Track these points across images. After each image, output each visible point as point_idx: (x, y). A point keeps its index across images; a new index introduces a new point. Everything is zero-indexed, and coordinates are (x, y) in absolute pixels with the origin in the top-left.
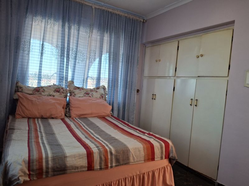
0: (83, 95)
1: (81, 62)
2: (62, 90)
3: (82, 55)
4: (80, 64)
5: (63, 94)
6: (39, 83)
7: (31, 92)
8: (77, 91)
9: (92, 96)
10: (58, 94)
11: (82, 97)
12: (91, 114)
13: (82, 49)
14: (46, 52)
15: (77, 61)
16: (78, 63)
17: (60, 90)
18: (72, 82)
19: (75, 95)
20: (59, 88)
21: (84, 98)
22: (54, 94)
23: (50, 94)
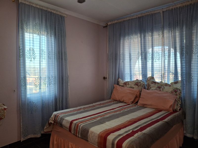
0: (155, 89)
1: (158, 61)
2: (139, 84)
3: (158, 54)
4: (157, 62)
5: (140, 87)
6: (131, 79)
7: (122, 85)
8: (152, 85)
9: (163, 90)
10: (137, 86)
11: (154, 90)
12: (151, 105)
13: (157, 50)
14: (133, 58)
15: (154, 60)
16: (155, 61)
17: (138, 84)
18: (152, 78)
19: (151, 88)
20: (138, 82)
21: (156, 91)
22: (134, 86)
23: (131, 86)
